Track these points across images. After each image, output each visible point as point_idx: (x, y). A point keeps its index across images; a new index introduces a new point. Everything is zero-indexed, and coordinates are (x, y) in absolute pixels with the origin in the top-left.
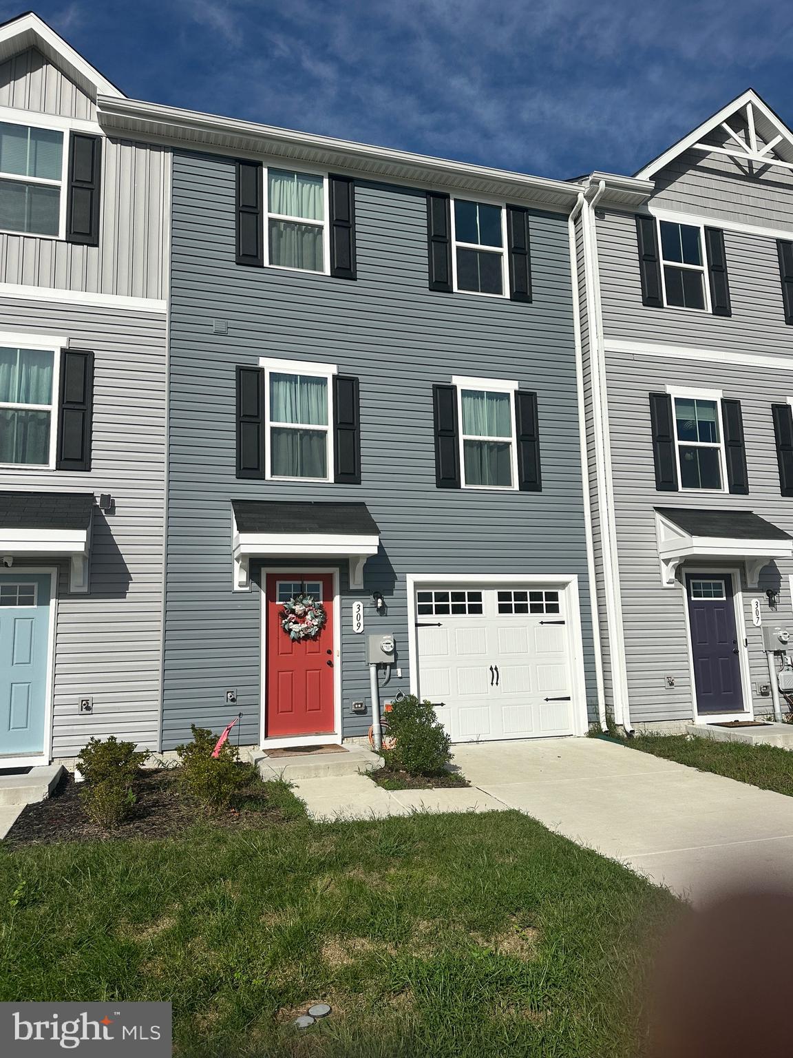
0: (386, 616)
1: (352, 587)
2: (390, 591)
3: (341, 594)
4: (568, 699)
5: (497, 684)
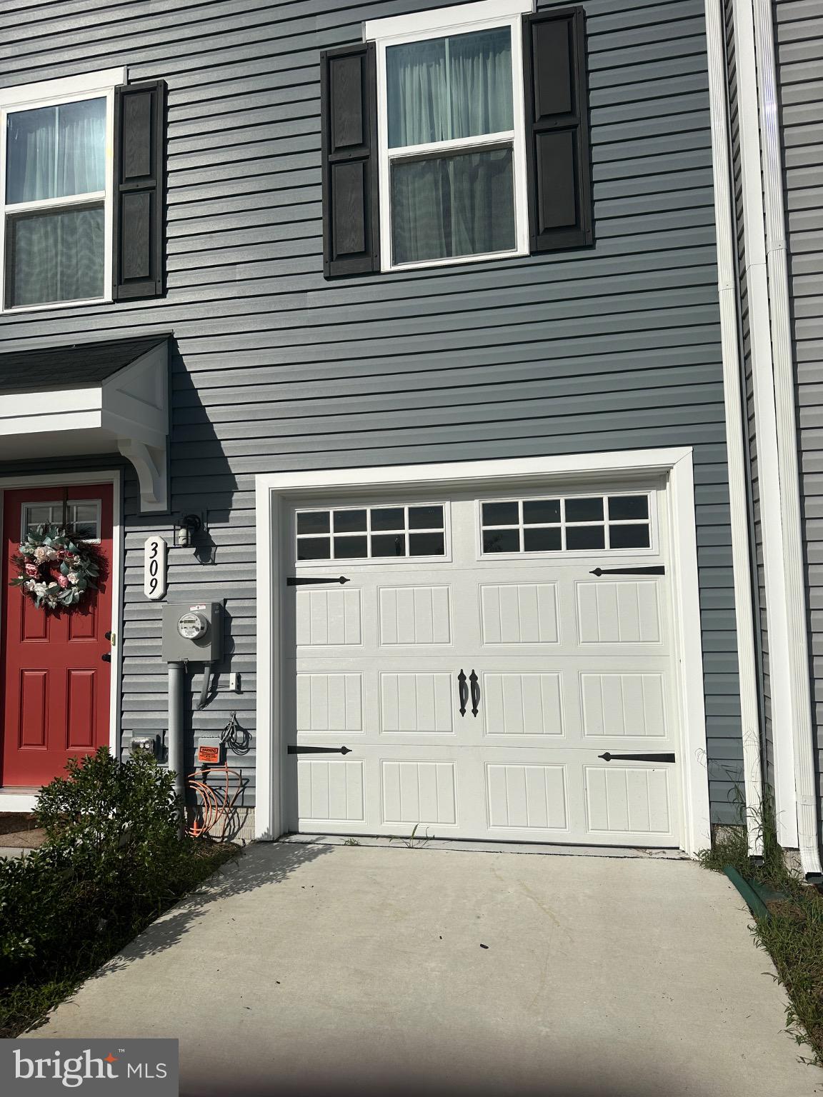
0: (214, 564)
1: (145, 507)
2: (222, 514)
3: (124, 523)
4: (670, 758)
5: (475, 712)
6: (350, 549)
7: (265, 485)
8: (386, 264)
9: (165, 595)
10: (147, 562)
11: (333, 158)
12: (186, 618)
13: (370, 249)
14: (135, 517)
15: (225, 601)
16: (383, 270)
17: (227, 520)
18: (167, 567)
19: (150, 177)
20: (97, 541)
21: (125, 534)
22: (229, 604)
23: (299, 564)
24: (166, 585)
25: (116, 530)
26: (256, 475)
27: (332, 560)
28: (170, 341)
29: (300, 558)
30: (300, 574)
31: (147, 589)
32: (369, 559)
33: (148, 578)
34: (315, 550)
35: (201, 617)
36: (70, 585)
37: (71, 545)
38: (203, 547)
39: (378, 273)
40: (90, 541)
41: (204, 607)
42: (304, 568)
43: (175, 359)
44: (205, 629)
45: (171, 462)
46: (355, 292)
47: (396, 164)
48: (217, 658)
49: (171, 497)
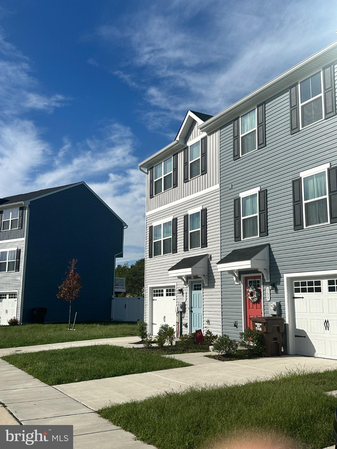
0: (278, 293)
1: (266, 281)
6: (304, 290)
7: (286, 276)
8: (305, 227)
9: (270, 300)
10: (267, 293)
11: (295, 204)
12: (271, 305)
13: (302, 224)
14: (265, 284)
15: (280, 302)
16: (304, 228)
17: (280, 284)
18: (270, 294)
19: (264, 210)
20: (260, 288)
21: (263, 287)
22: (281, 302)
23: (295, 294)
24: (270, 298)
25: (262, 286)
26: (284, 274)
27: (301, 293)
28: (269, 245)
29: (295, 292)
30: (295, 296)
31: (267, 299)
32: (307, 293)
33: (267, 296)
34: (297, 291)
35: (274, 305)
36: (255, 298)
37: (255, 289)
38: (276, 290)
39: (303, 229)
40: (259, 288)
41: (275, 303)
42: (296, 295)
43: (270, 249)
44: (275, 308)
45: (270, 271)
46: (300, 233)
47: (306, 204)
48: (279, 314)
49: (270, 279)
